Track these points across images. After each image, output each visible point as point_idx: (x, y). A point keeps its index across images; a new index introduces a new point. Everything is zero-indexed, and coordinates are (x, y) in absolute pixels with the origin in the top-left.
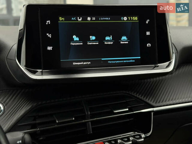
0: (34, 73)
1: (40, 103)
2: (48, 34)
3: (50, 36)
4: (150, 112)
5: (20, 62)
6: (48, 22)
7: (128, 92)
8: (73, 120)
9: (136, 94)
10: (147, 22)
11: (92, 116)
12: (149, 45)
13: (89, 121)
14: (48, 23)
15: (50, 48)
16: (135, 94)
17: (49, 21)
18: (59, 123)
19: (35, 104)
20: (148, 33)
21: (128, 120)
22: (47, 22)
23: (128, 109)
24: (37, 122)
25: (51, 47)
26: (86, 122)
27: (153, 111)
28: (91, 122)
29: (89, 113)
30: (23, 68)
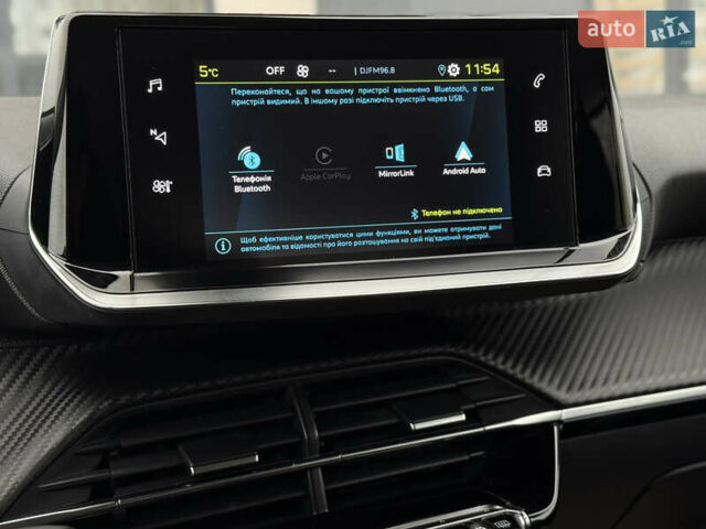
0: (102, 283)
1: (123, 400)
2: (153, 132)
3: (161, 138)
4: (548, 425)
5: (44, 241)
6: (156, 84)
7: (462, 351)
8: (255, 463)
9: (495, 358)
10: (537, 84)
11: (329, 447)
12: (543, 171)
13: (316, 467)
14: (155, 87)
15: (162, 187)
16: (490, 356)
17: (160, 81)
18: (199, 478)
19: (106, 404)
20: (541, 126)
21: (466, 458)
22: (151, 83)
23: (463, 417)
24: (115, 473)
25: (168, 183)
26: (303, 471)
27: (559, 422)
28: (325, 468)
29: (317, 434)
30: (56, 266)
